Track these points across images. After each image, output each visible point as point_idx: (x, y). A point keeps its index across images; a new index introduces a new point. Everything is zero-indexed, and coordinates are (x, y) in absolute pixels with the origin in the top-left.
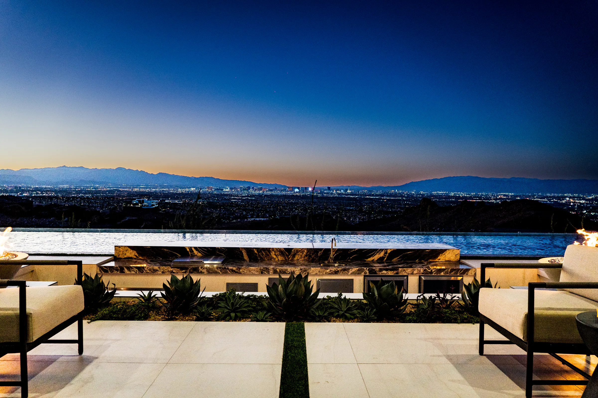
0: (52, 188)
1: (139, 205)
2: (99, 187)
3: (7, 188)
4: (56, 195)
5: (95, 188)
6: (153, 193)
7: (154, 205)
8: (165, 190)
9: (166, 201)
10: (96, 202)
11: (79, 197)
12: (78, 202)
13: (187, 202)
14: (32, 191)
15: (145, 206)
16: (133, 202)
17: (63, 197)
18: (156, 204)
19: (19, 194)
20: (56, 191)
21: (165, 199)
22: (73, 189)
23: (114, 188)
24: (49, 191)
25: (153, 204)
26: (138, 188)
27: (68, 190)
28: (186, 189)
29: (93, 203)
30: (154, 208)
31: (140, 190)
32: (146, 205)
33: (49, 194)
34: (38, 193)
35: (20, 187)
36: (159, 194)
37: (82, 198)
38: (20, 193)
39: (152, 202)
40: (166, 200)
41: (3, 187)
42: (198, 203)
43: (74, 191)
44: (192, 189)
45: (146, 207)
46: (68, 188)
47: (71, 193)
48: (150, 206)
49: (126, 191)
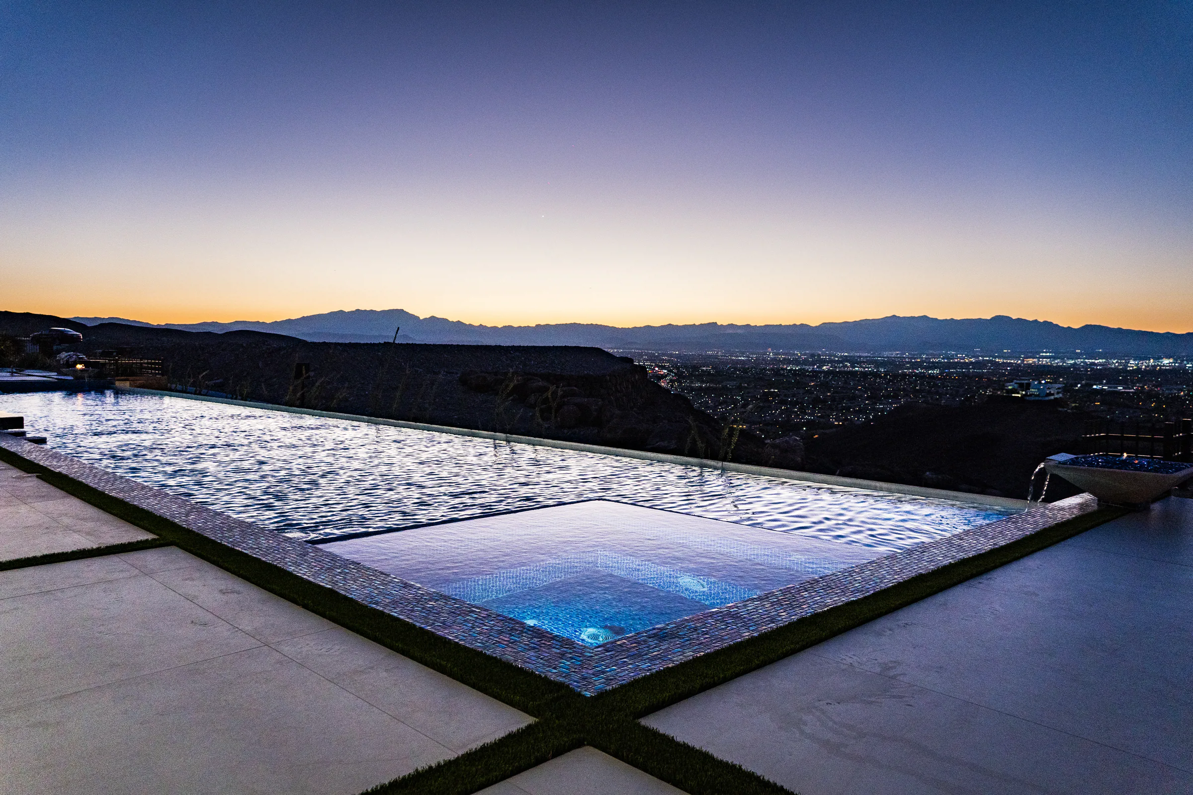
0: (870, 357)
1: (1018, 393)
2: (957, 356)
3: (800, 357)
4: (875, 370)
5: (948, 358)
6: (1069, 368)
7: (1053, 394)
8: (1096, 361)
9: (1095, 387)
10: (944, 384)
11: (916, 375)
12: (911, 383)
13: (1146, 391)
14: (838, 362)
15: (1031, 395)
16: (1007, 387)
17: (886, 374)
18: (1058, 393)
19: (815, 367)
20: (878, 364)
21: (1092, 382)
22: (907, 360)
23: (985, 358)
24: (864, 362)
25: (1050, 392)
26: (1037, 358)
27: (899, 361)
28: (1150, 360)
29: (939, 387)
30: (1051, 400)
31: (1040, 361)
32: (1034, 394)
33: (864, 368)
34: (846, 366)
35: (819, 355)
36: (1082, 371)
37: (921, 376)
38: (817, 366)
39: (1049, 388)
40: (1095, 385)
41: (794, 354)
42: (1175, 393)
43: (908, 363)
44: (1166, 361)
45: (1032, 398)
46: (898, 357)
47: (902, 366)
48: (1042, 397)
49: (1010, 363)
